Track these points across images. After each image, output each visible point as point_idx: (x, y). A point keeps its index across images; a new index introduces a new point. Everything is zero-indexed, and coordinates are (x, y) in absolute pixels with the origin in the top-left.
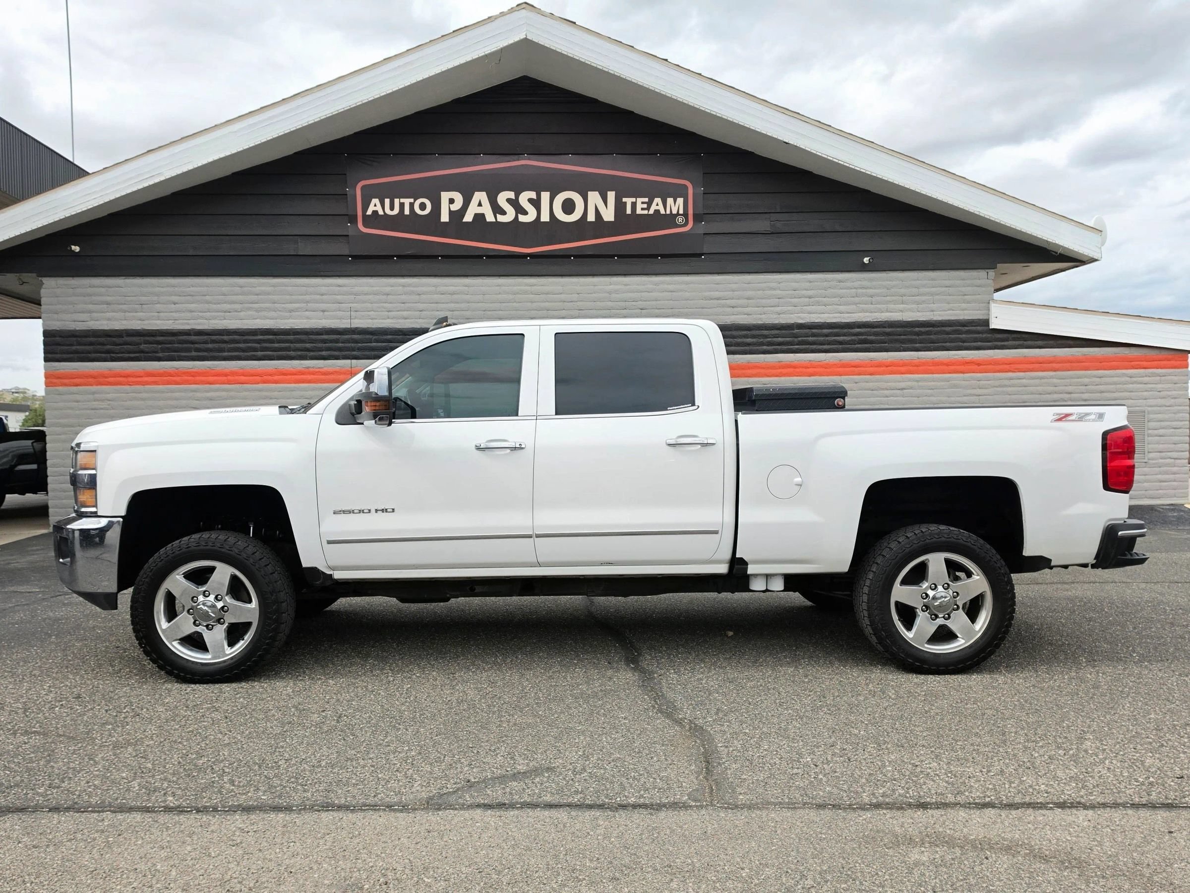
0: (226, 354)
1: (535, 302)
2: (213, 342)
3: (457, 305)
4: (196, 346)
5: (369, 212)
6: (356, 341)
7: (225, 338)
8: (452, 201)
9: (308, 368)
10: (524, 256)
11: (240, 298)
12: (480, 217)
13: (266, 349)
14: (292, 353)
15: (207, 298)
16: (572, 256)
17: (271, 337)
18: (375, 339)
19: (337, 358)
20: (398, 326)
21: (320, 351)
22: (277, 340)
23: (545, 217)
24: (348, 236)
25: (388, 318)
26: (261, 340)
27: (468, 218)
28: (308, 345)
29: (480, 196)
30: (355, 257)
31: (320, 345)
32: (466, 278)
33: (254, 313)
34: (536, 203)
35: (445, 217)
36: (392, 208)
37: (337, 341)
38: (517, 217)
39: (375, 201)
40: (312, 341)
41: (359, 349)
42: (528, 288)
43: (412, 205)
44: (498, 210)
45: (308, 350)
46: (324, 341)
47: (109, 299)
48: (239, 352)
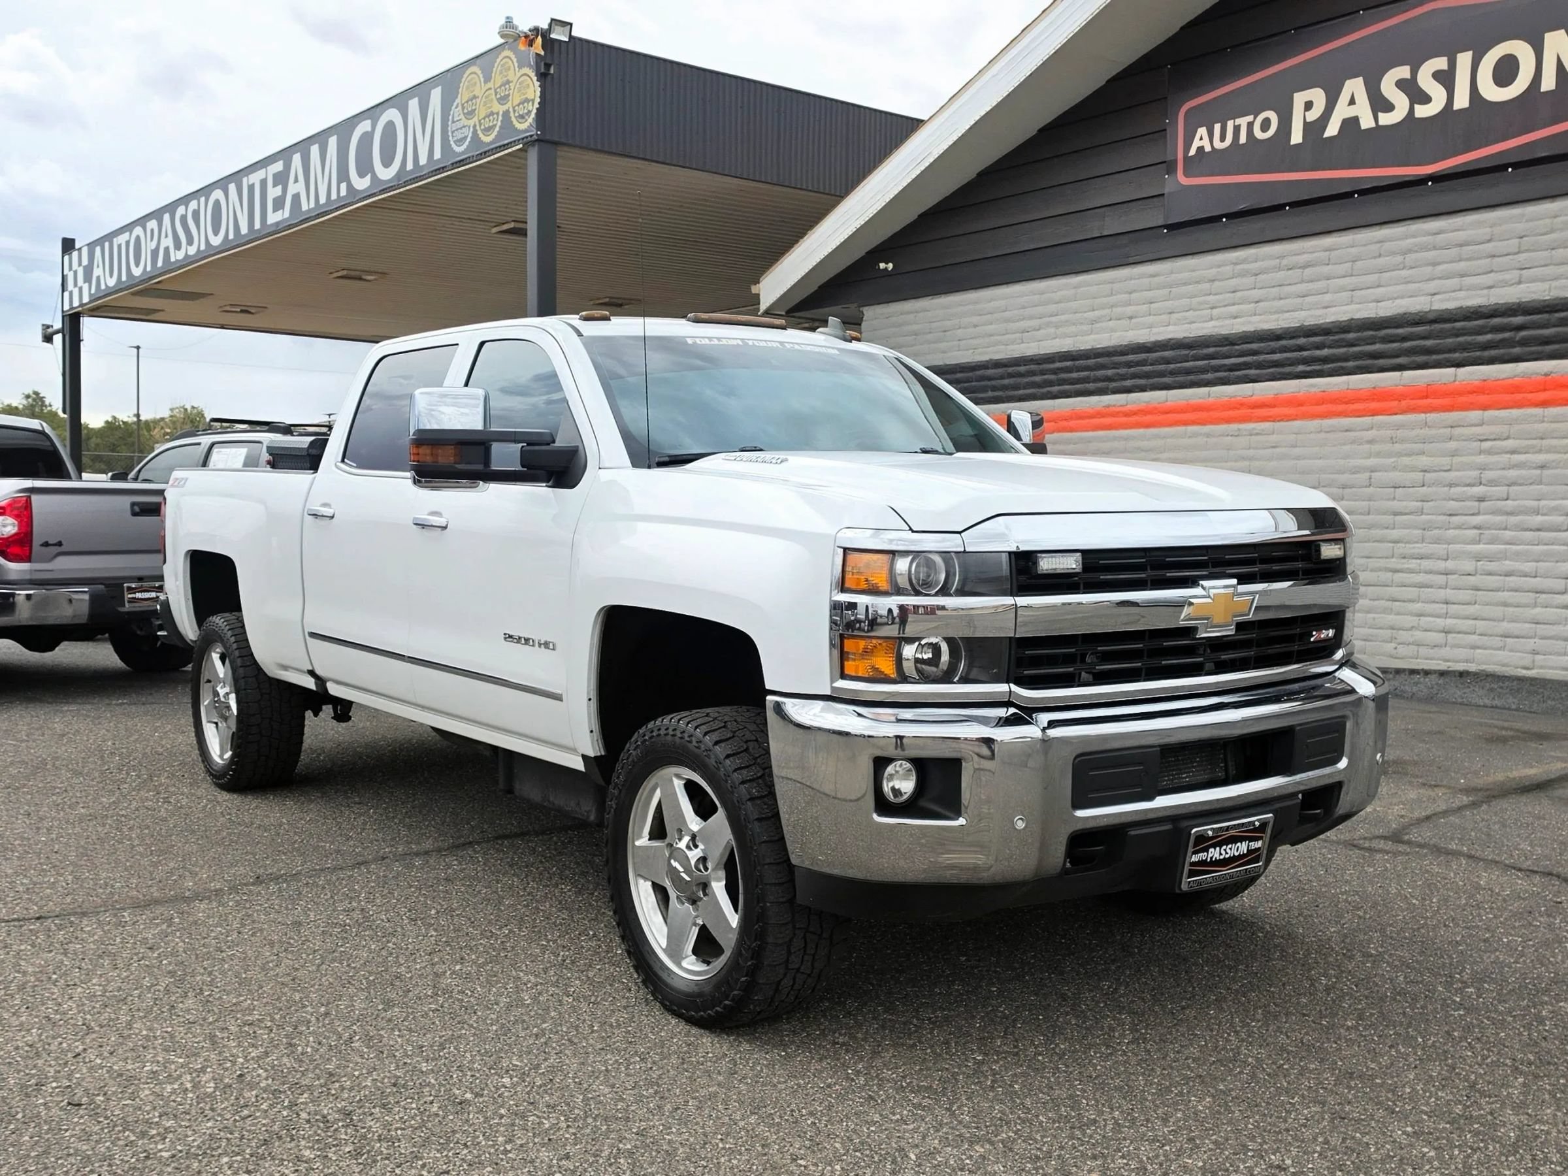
0: (1021, 392)
1: (1439, 264)
2: (1011, 376)
3: (1311, 286)
4: (993, 383)
5: (1192, 152)
6: (1167, 361)
7: (1022, 369)
8: (1309, 106)
9: (1108, 406)
10: (1421, 181)
11: (1040, 309)
12: (1351, 124)
13: (1062, 382)
14: (1091, 386)
15: (1007, 314)
16: (1510, 165)
17: (1068, 363)
18: (1192, 356)
19: (1143, 389)
20: (1225, 331)
21: (1125, 380)
22: (1077, 367)
23: (1462, 101)
24: (1163, 195)
25: (1212, 319)
26: (1058, 369)
27: (1332, 130)
28: (1110, 372)
29: (1355, 86)
30: (1172, 227)
31: (1122, 371)
32: (1327, 235)
33: (1053, 330)
34: (1446, 79)
35: (1297, 137)
36: (1223, 139)
37: (1143, 363)
38: (1412, 110)
39: (1202, 131)
40: (1116, 366)
41: (1172, 373)
42: (1430, 239)
43: (1250, 125)
44: (1380, 104)
45: (1109, 379)
46: (1129, 365)
47: (915, 327)
48: (1033, 387)
